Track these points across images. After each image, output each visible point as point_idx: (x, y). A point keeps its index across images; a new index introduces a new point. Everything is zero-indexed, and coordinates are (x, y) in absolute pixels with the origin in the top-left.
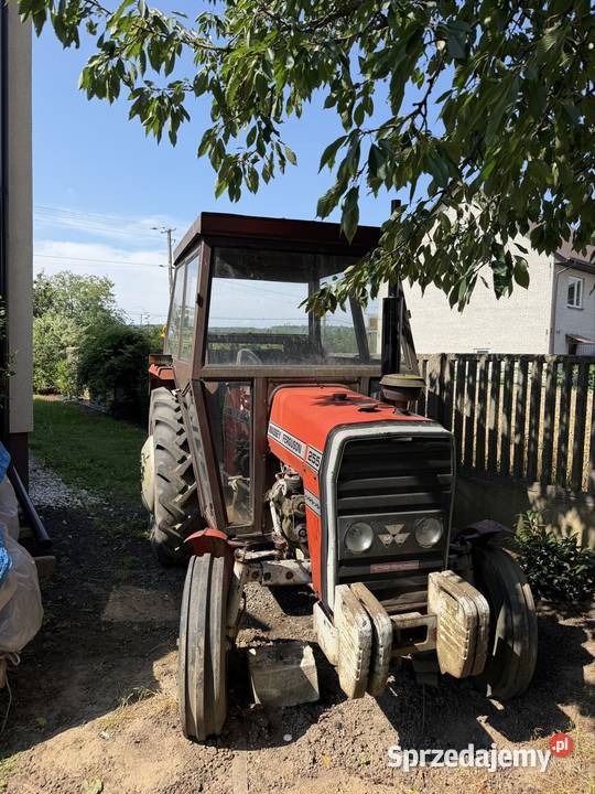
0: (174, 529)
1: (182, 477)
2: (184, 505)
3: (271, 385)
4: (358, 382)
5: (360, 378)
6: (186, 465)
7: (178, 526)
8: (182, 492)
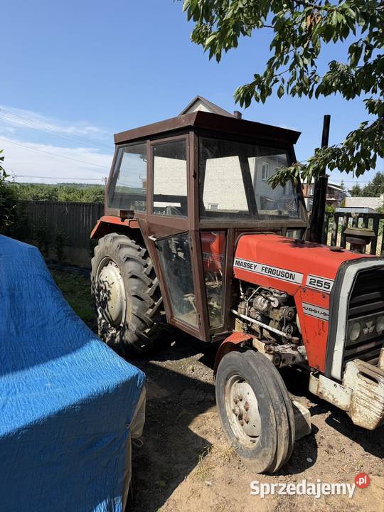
0: (145, 333)
1: (151, 297)
2: (154, 316)
3: (237, 233)
4: (281, 231)
5: (282, 228)
6: (154, 288)
7: (147, 331)
8: (152, 308)
